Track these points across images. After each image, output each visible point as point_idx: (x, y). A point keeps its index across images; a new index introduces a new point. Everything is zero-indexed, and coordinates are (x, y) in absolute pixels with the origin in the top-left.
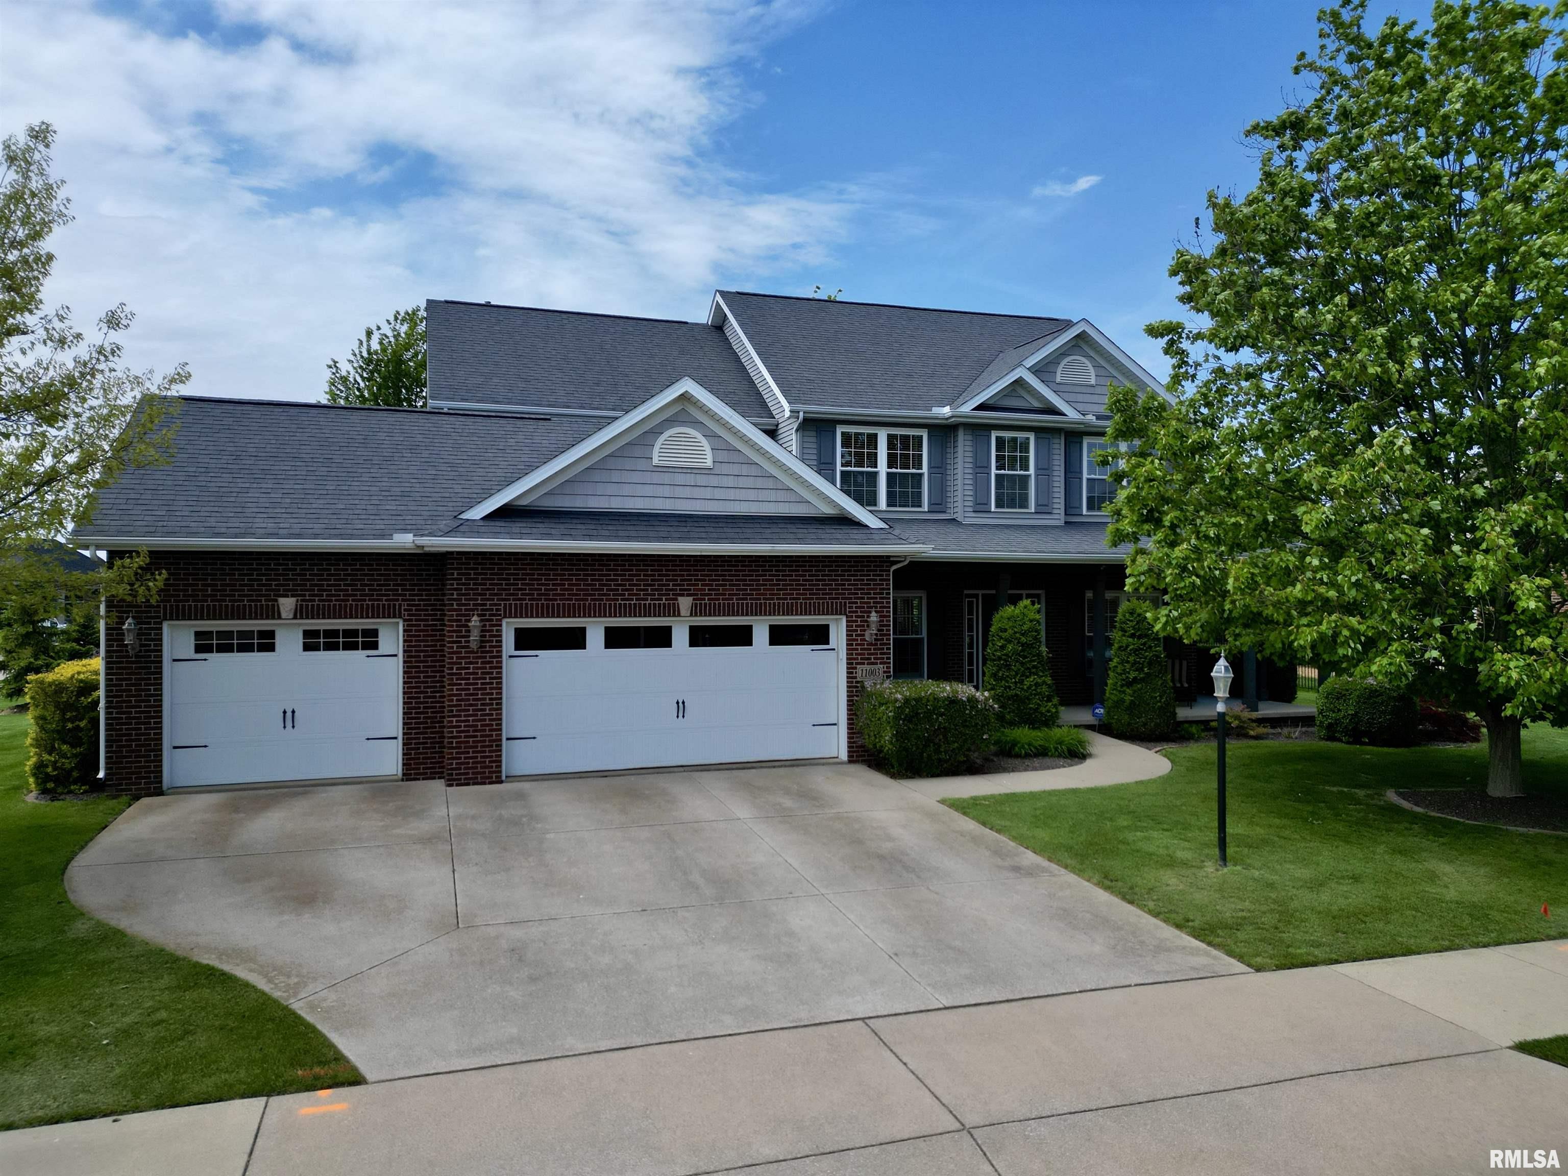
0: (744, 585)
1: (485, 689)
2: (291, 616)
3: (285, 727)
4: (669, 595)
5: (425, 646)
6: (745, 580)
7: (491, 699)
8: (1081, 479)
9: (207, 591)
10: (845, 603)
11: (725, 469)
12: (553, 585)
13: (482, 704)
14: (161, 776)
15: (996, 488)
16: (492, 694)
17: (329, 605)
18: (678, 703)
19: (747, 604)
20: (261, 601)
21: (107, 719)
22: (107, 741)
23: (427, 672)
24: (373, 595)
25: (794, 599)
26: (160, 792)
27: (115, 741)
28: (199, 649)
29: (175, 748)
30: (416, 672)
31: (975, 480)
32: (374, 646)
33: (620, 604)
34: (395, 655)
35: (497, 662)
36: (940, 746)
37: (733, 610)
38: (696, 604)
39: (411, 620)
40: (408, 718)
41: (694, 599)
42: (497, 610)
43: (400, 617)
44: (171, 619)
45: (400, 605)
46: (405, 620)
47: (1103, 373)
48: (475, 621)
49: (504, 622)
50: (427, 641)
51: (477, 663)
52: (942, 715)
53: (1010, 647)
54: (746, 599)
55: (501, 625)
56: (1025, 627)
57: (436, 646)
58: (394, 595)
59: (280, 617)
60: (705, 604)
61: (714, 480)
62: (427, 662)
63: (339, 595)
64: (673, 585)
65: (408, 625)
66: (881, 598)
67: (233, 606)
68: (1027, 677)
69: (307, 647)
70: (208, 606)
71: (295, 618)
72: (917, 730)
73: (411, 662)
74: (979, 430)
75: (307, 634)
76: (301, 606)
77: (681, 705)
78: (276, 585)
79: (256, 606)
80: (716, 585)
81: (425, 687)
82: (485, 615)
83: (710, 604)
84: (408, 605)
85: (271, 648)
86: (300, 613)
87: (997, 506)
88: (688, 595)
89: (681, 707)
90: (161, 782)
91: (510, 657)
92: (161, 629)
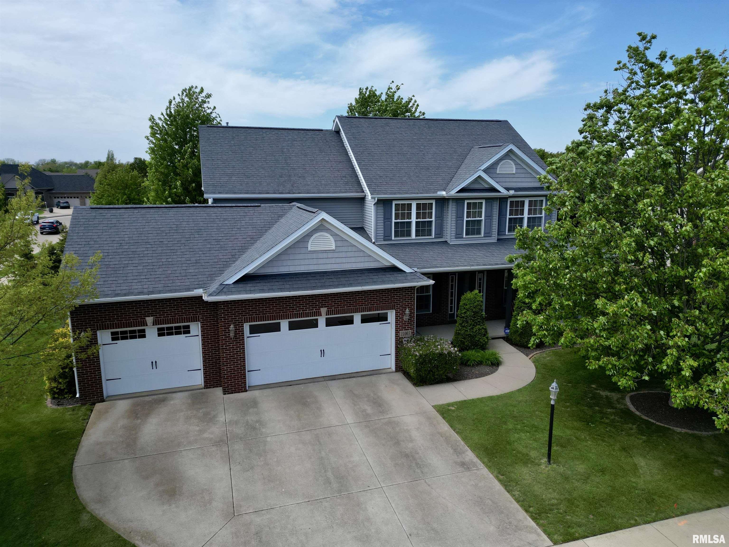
0: (350, 300)
1: (238, 354)
2: (152, 325)
3: (153, 368)
4: (316, 307)
5: (210, 333)
6: (350, 298)
7: (240, 358)
8: (506, 218)
9: (115, 317)
10: (395, 305)
11: (341, 249)
12: (265, 307)
13: (237, 360)
14: (103, 394)
15: (466, 226)
16: (241, 355)
17: (168, 319)
18: (321, 351)
19: (351, 308)
20: (138, 319)
21: (77, 373)
22: (79, 382)
23: (212, 343)
24: (186, 313)
25: (372, 305)
26: (103, 401)
27: (82, 381)
28: (113, 339)
29: (107, 380)
30: (207, 344)
31: (457, 224)
32: (189, 332)
33: (295, 313)
34: (198, 336)
35: (242, 342)
36: (435, 373)
37: (345, 311)
38: (329, 310)
39: (204, 322)
40: (205, 363)
41: (328, 309)
42: (241, 320)
43: (199, 321)
44: (100, 330)
45: (199, 316)
46: (201, 323)
47: (519, 167)
48: (232, 327)
49: (245, 325)
50: (211, 330)
51: (234, 343)
52: (436, 360)
53: (468, 313)
54: (351, 306)
55: (243, 327)
56: (475, 304)
57: (215, 332)
58: (195, 312)
59: (147, 325)
60: (333, 310)
61: (336, 255)
62: (212, 339)
63: (172, 314)
64: (318, 303)
65: (202, 325)
66: (411, 301)
67: (126, 322)
68: (475, 326)
69: (160, 335)
70: (116, 323)
71: (153, 325)
72: (425, 367)
73: (205, 340)
74: (459, 201)
75: (159, 329)
76: (156, 320)
77: (322, 351)
78: (144, 312)
79: (136, 321)
80: (337, 301)
81: (211, 350)
82: (236, 323)
83: (335, 310)
84: (202, 316)
85: (144, 336)
86: (155, 323)
87: (466, 235)
88: (325, 307)
89: (323, 352)
90: (103, 396)
91: (248, 337)
92: (96, 334)
